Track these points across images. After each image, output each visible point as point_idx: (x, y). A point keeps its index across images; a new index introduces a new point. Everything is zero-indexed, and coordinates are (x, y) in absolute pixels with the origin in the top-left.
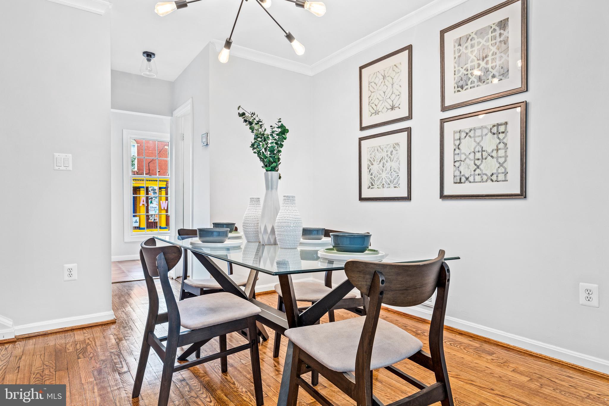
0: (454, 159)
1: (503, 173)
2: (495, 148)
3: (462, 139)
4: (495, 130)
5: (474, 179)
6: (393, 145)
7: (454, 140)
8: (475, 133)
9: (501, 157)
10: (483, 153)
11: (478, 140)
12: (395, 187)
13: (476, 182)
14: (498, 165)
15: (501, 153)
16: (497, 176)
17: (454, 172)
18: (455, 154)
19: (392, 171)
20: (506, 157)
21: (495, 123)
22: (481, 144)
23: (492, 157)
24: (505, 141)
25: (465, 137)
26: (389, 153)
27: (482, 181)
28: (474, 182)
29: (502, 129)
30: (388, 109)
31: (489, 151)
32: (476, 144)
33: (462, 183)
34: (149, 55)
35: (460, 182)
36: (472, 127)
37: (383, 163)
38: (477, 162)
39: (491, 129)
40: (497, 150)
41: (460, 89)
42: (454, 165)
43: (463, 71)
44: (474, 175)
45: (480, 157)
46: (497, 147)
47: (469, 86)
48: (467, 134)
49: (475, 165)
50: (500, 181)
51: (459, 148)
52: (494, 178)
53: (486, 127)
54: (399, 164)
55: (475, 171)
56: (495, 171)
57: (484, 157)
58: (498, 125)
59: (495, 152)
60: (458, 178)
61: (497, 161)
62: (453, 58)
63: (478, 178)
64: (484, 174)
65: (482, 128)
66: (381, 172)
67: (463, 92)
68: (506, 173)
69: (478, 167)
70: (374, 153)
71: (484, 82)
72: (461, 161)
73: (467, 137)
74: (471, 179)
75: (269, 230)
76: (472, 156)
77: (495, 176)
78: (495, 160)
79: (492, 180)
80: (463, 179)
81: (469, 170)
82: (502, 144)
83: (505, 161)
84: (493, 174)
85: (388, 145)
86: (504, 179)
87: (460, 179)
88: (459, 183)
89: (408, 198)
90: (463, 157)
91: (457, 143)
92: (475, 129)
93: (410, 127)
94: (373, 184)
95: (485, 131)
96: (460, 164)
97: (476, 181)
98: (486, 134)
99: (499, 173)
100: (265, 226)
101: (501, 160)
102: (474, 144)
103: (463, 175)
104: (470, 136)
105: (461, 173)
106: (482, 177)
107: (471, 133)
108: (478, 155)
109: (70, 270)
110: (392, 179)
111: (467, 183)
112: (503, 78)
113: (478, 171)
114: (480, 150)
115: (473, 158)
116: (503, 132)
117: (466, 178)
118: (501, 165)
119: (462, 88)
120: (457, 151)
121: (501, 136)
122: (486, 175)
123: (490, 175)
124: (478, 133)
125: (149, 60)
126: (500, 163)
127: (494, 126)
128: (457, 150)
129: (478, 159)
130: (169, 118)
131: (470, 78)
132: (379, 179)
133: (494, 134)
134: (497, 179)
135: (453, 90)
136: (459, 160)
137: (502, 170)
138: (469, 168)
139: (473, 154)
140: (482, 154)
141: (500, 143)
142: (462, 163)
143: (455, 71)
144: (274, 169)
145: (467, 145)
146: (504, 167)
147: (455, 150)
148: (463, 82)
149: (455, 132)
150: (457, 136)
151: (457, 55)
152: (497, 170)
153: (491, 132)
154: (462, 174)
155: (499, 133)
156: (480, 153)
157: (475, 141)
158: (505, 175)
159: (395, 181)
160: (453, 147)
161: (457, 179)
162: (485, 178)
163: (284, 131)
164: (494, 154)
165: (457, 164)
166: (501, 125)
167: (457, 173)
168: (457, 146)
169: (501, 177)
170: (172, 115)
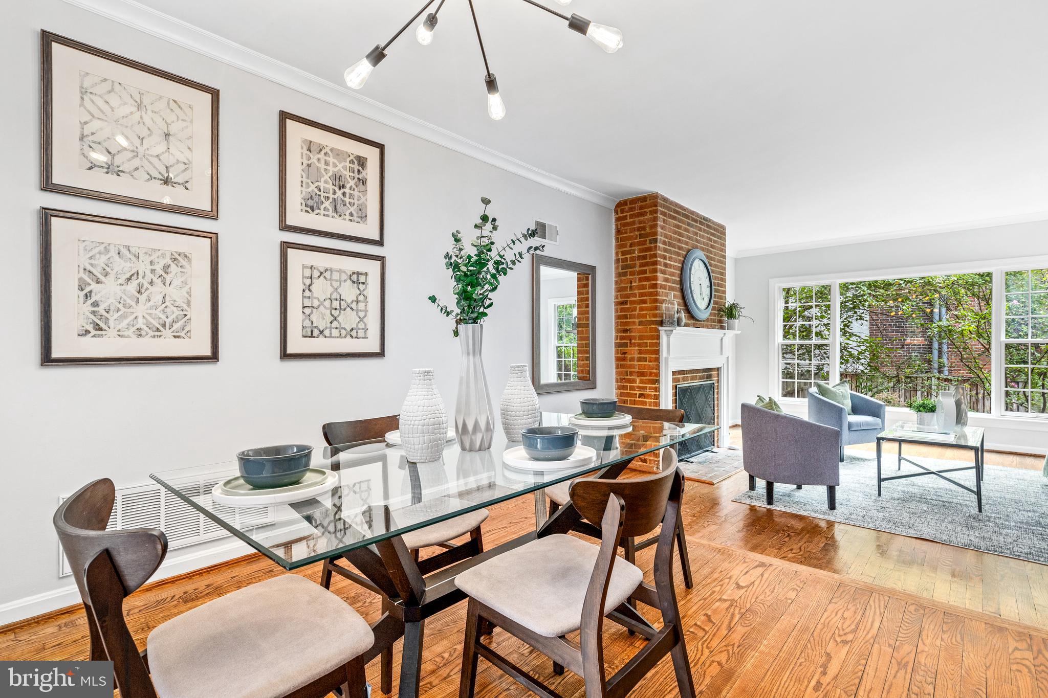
0: (303, 304)
1: (363, 329)
2: (355, 299)
3: (315, 278)
4: (354, 277)
5: (331, 333)
6: (172, 254)
7: (304, 277)
8: (331, 275)
9: (361, 311)
10: (342, 302)
11: (336, 284)
12: (175, 337)
13: (333, 337)
14: (358, 320)
15: (361, 306)
16: (357, 332)
17: (303, 321)
18: (304, 297)
19: (167, 303)
20: (366, 311)
21: (356, 270)
22: (339, 290)
23: (351, 308)
24: (365, 293)
25: (319, 277)
26: (159, 268)
27: (340, 337)
28: (331, 337)
29: (362, 279)
30: (152, 178)
31: (349, 301)
32: (333, 290)
33: (314, 337)
35: (312, 336)
36: (328, 266)
37: (140, 286)
38: (333, 312)
39: (350, 276)
40: (358, 302)
41: (308, 209)
42: (303, 312)
43: (313, 187)
44: (331, 328)
45: (338, 307)
46: (357, 298)
47: (322, 212)
48: (321, 273)
49: (332, 315)
50: (360, 338)
51: (309, 290)
52: (354, 333)
53: (345, 272)
54: (189, 293)
55: (331, 323)
56: (354, 326)
57: (342, 307)
58: (359, 274)
59: (355, 303)
60: (309, 330)
61: (357, 315)
62: (300, 164)
63: (335, 333)
64: (342, 328)
65: (340, 271)
66: (134, 304)
67: (312, 215)
68: (366, 330)
69: (335, 319)
70: (104, 258)
71: (340, 216)
72: (314, 307)
73: (322, 277)
74: (327, 333)
76: (327, 303)
77: (354, 331)
78: (355, 313)
79: (352, 337)
80: (316, 333)
81: (324, 321)
82: (362, 296)
83: (365, 316)
84: (352, 329)
85: (154, 250)
86: (364, 336)
87: (312, 331)
88: (310, 337)
90: (316, 303)
91: (308, 282)
92: (331, 270)
93: (216, 234)
94: (102, 325)
95: (344, 277)
96: (312, 311)
97: (333, 335)
98: (345, 281)
99: (359, 329)
101: (362, 314)
102: (330, 290)
103: (316, 327)
104: (325, 277)
105: (312, 323)
106: (340, 331)
107: (327, 274)
108: (336, 304)
110: (168, 321)
111: (321, 338)
112: (361, 222)
113: (335, 324)
114: (338, 298)
115: (329, 306)
116: (363, 283)
117: (320, 331)
118: (361, 320)
119: (313, 211)
120: (307, 293)
121: (361, 286)
122: (345, 329)
123: (349, 330)
124: (336, 276)
126: (360, 317)
127: (354, 273)
128: (307, 291)
129: (336, 309)
131: (322, 203)
132: (124, 317)
133: (354, 282)
134: (357, 335)
135: (300, 207)
136: (310, 305)
137: (361, 325)
138: (324, 319)
139: (328, 302)
140: (340, 303)
141: (360, 294)
142: (315, 310)
143: (302, 181)
145: (321, 289)
146: (364, 323)
147: (304, 291)
148: (314, 203)
149: (304, 267)
150: (308, 273)
151: (306, 162)
152: (357, 325)
153: (350, 279)
154: (314, 325)
155: (359, 283)
156: (338, 302)
157: (331, 285)
158: (365, 331)
159: (176, 326)
160: (302, 287)
161: (306, 331)
162: (344, 333)
164: (354, 306)
165: (307, 311)
166: (361, 274)
167: (307, 323)
168: (308, 287)
169: (361, 333)
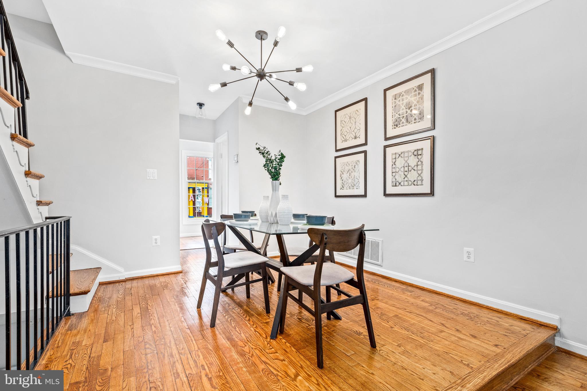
0: (392, 171)
1: (420, 180)
2: (416, 164)
3: (397, 158)
4: (416, 153)
5: (404, 184)
6: (356, 162)
7: (392, 159)
8: (404, 155)
9: (419, 170)
10: (409, 167)
11: (406, 159)
12: (357, 189)
13: (405, 186)
14: (418, 175)
15: (420, 167)
16: (417, 182)
17: (392, 179)
18: (392, 168)
19: (355, 178)
20: (422, 170)
21: (416, 149)
22: (408, 162)
23: (414, 170)
24: (421, 160)
25: (399, 157)
26: (353, 166)
27: (408, 185)
28: (404, 185)
29: (420, 152)
30: (353, 138)
31: (413, 166)
32: (405, 162)
33: (397, 186)
34: (201, 105)
35: (396, 186)
36: (402, 151)
37: (350, 173)
38: (405, 173)
39: (413, 152)
40: (417, 166)
41: (395, 127)
42: (392, 175)
43: (397, 116)
44: (404, 181)
45: (407, 170)
46: (417, 164)
47: (401, 125)
48: (400, 155)
49: (405, 175)
50: (419, 185)
51: (395, 164)
52: (415, 183)
53: (410, 151)
54: (359, 173)
55: (404, 178)
56: (416, 179)
57: (410, 170)
58: (418, 150)
59: (416, 167)
60: (395, 183)
61: (417, 173)
62: (392, 107)
63: (406, 183)
64: (409, 181)
65: (408, 152)
66: (349, 179)
67: (397, 129)
68: (422, 180)
69: (406, 176)
70: (344, 166)
71: (410, 123)
72: (396, 172)
73: (400, 157)
74: (402, 184)
75: (274, 215)
76: (402, 169)
77: (416, 182)
78: (416, 172)
79: (414, 185)
80: (398, 184)
81: (401, 178)
82: (420, 162)
83: (422, 172)
84: (415, 181)
85: (352, 161)
86: (421, 184)
87: (396, 184)
88: (395, 186)
89: (365, 196)
90: (397, 170)
91: (394, 161)
92: (404, 152)
93: (366, 150)
94: (344, 186)
95: (410, 154)
96: (396, 174)
97: (405, 185)
98: (411, 156)
99: (418, 180)
100: (272, 212)
101: (420, 172)
102: (404, 162)
103: (397, 181)
104: (401, 157)
105: (396, 180)
106: (408, 182)
107: (402, 155)
108: (406, 169)
109: (156, 239)
110: (355, 183)
111: (400, 186)
112: (421, 121)
113: (406, 179)
114: (407, 165)
115: (403, 171)
116: (420, 155)
117: (399, 183)
118: (419, 175)
119: (397, 127)
120: (394, 166)
121: (419, 157)
122: (411, 181)
123: (413, 181)
124: (406, 155)
125: (201, 108)
126: (419, 174)
127: (415, 151)
128: (394, 165)
129: (406, 171)
130: (213, 143)
131: (401, 120)
132: (347, 183)
133: (415, 155)
134: (417, 184)
135: (392, 127)
136: (395, 171)
137: (420, 178)
138: (401, 177)
139: (403, 168)
140: (408, 168)
141: (419, 161)
142: (397, 173)
143: (393, 115)
144: (277, 179)
145: (400, 162)
146: (421, 177)
147: (392, 165)
148: (398, 123)
149: (392, 154)
150: (394, 157)
151: (394, 105)
152: (417, 178)
153: (413, 154)
154: (397, 180)
155: (418, 155)
156: (407, 167)
157: (404, 160)
158: (422, 181)
159: (357, 185)
160: (391, 164)
161: (394, 184)
162: (410, 183)
163: (283, 157)
164: (415, 168)
165: (394, 174)
166: (419, 150)
167: (394, 180)
168: (394, 163)
169: (419, 183)
170: (214, 141)
